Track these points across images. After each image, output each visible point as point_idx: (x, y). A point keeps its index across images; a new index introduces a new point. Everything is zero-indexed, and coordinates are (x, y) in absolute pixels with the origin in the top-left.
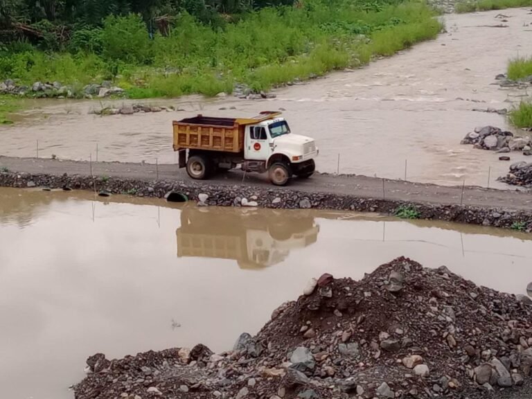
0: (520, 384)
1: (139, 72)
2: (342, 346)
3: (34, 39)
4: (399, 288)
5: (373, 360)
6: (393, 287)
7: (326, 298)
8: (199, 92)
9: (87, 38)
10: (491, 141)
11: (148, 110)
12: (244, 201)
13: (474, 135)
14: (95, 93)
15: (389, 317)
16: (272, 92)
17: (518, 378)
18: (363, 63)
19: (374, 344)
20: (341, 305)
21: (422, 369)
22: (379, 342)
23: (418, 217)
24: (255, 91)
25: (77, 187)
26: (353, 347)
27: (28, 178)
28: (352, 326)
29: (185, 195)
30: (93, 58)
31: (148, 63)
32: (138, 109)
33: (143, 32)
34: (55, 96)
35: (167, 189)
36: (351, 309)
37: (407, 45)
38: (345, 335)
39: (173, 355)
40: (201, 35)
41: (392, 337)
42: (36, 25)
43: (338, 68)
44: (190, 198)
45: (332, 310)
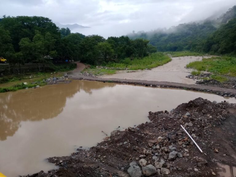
0: (225, 119)
1: (130, 66)
2: (195, 112)
3: (114, 61)
4: (203, 103)
5: (201, 115)
6: (202, 103)
7: (191, 104)
8: (141, 69)
9: (122, 61)
10: (191, 77)
11: (134, 72)
12: (158, 86)
13: (187, 76)
14: (125, 69)
15: (203, 108)
16: (152, 69)
17: (225, 118)
18: (162, 65)
19: (201, 112)
20: (194, 105)
21: (211, 117)
22: (202, 112)
23: (187, 89)
24: (149, 69)
25: (131, 83)
26: (197, 113)
27: (123, 82)
28: (197, 109)
29: (148, 85)
30: (123, 64)
31: (131, 65)
32: (133, 72)
33: (130, 60)
34: (120, 70)
35: (145, 84)
36: (196, 106)
37: (168, 62)
38: (196, 111)
39: (162, 112)
40: (138, 61)
41: (204, 111)
42: (114, 59)
43: (159, 65)
44: (149, 86)
45: (192, 106)
